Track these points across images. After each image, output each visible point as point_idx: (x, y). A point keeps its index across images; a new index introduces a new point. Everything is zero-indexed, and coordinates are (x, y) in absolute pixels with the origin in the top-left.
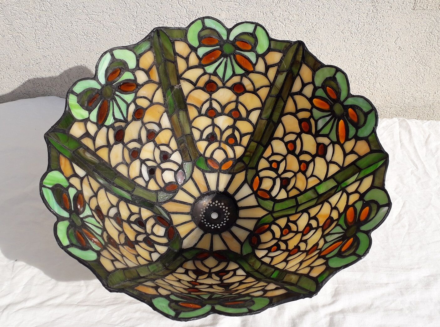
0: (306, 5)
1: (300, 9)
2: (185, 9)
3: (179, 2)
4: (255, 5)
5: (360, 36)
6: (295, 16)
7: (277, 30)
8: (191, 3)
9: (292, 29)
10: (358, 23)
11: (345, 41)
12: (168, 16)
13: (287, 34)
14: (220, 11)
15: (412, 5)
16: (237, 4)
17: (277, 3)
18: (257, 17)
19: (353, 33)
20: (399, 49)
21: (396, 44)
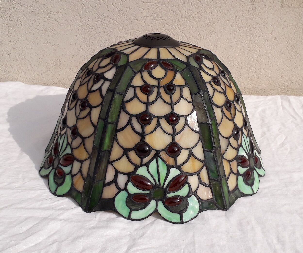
0: (204, 5)
1: (200, 8)
2: (117, 9)
3: (113, 4)
4: (167, 5)
5: (245, 29)
6: (196, 13)
7: (184, 25)
8: (121, 4)
9: (195, 24)
10: (243, 18)
11: (234, 33)
12: (105, 15)
13: (192, 28)
14: (142, 10)
15: (280, 4)
16: (154, 4)
17: (183, 3)
18: (169, 14)
19: (240, 27)
20: (275, 39)
21: (272, 35)
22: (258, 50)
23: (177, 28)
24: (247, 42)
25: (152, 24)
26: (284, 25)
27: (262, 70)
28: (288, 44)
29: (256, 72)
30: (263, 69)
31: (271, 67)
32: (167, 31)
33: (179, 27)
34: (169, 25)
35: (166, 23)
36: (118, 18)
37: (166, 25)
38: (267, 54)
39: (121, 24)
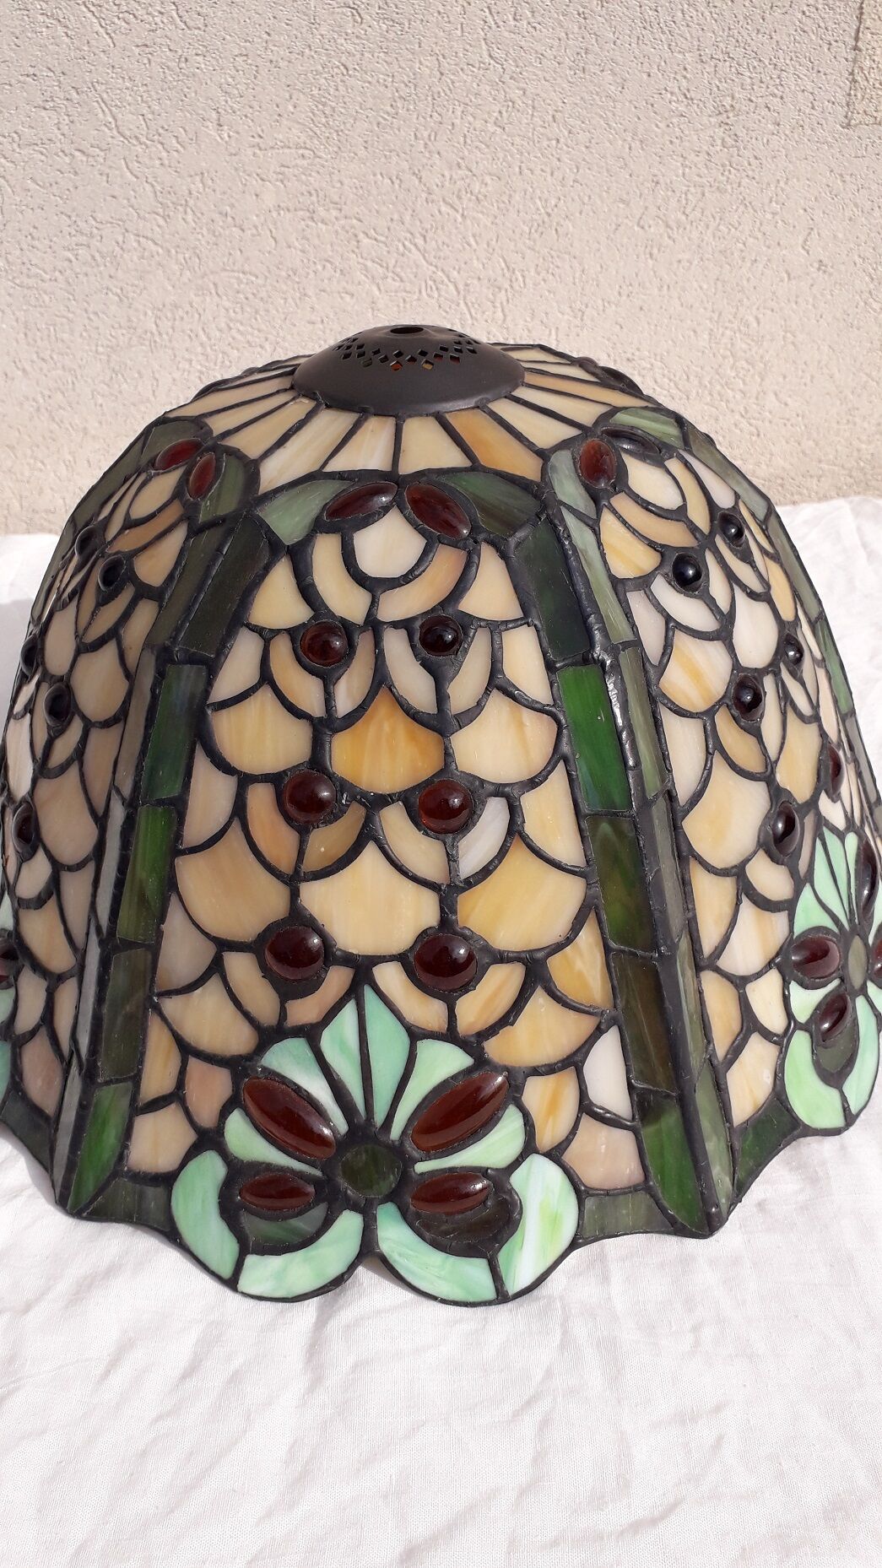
0: (517, 140)
1: (501, 155)
2: (148, 187)
3: (130, 164)
4: (362, 153)
5: (695, 235)
6: (488, 179)
7: (440, 232)
8: (166, 162)
9: (486, 226)
10: (685, 188)
11: (651, 255)
12: (99, 216)
13: (473, 243)
14: (255, 183)
15: (841, 111)
16: (307, 153)
17: (430, 140)
18: (374, 192)
19: (673, 225)
20: (819, 269)
21: (808, 253)
22: (751, 319)
23: (412, 247)
24: (705, 286)
25: (304, 238)
26: (856, 205)
27: (771, 401)
28: (872, 286)
29: (746, 411)
30: (773, 397)
31: (805, 384)
32: (369, 264)
33: (420, 241)
34: (376, 240)
35: (364, 233)
36: (159, 226)
37: (366, 241)
38: (789, 335)
39: (173, 251)
